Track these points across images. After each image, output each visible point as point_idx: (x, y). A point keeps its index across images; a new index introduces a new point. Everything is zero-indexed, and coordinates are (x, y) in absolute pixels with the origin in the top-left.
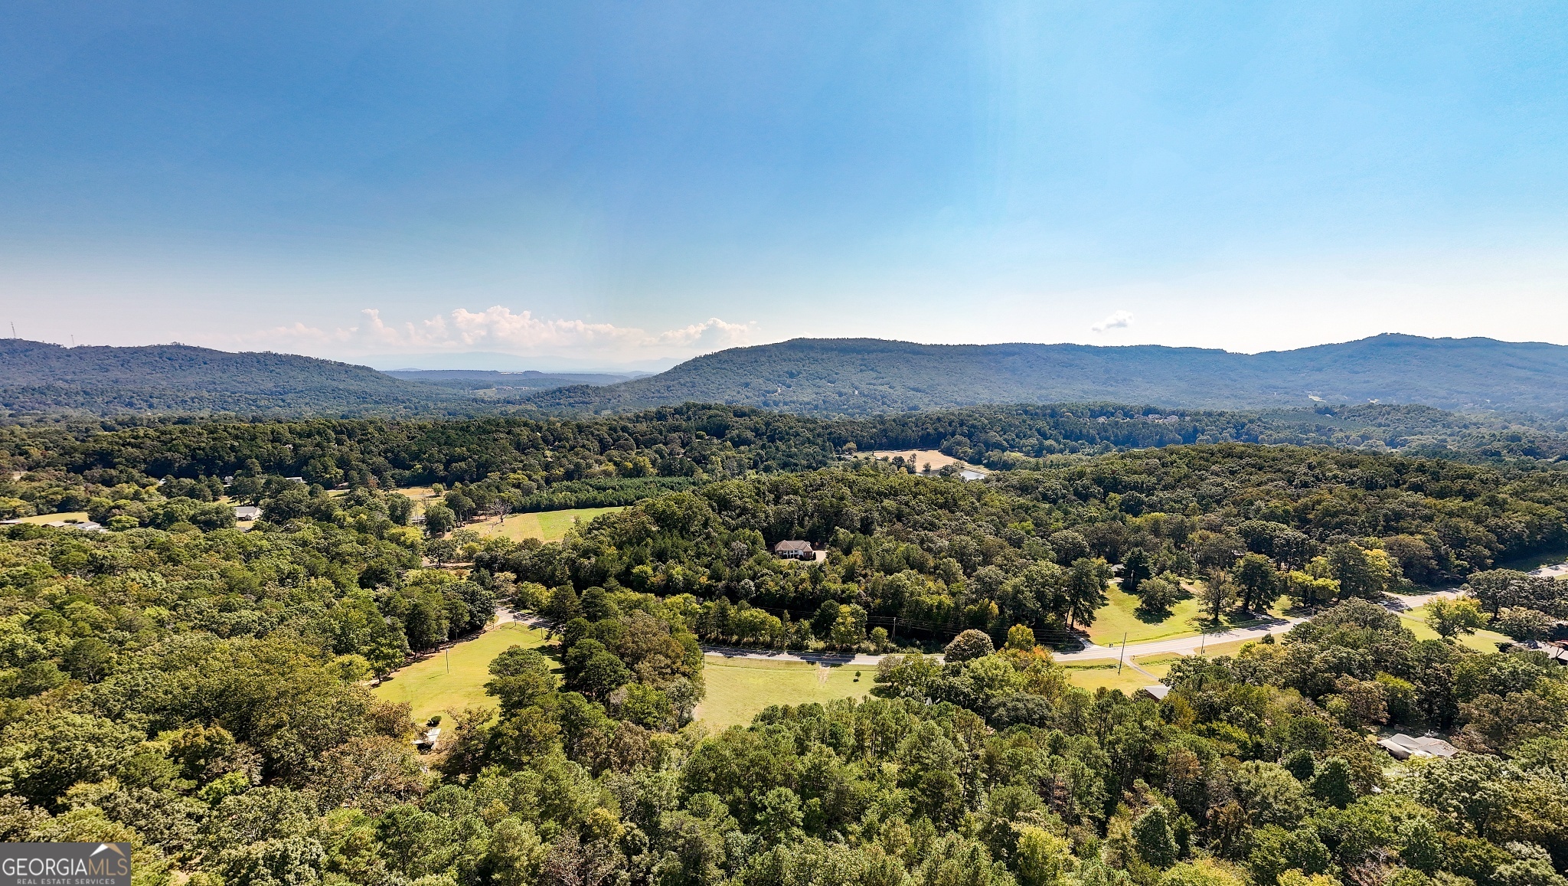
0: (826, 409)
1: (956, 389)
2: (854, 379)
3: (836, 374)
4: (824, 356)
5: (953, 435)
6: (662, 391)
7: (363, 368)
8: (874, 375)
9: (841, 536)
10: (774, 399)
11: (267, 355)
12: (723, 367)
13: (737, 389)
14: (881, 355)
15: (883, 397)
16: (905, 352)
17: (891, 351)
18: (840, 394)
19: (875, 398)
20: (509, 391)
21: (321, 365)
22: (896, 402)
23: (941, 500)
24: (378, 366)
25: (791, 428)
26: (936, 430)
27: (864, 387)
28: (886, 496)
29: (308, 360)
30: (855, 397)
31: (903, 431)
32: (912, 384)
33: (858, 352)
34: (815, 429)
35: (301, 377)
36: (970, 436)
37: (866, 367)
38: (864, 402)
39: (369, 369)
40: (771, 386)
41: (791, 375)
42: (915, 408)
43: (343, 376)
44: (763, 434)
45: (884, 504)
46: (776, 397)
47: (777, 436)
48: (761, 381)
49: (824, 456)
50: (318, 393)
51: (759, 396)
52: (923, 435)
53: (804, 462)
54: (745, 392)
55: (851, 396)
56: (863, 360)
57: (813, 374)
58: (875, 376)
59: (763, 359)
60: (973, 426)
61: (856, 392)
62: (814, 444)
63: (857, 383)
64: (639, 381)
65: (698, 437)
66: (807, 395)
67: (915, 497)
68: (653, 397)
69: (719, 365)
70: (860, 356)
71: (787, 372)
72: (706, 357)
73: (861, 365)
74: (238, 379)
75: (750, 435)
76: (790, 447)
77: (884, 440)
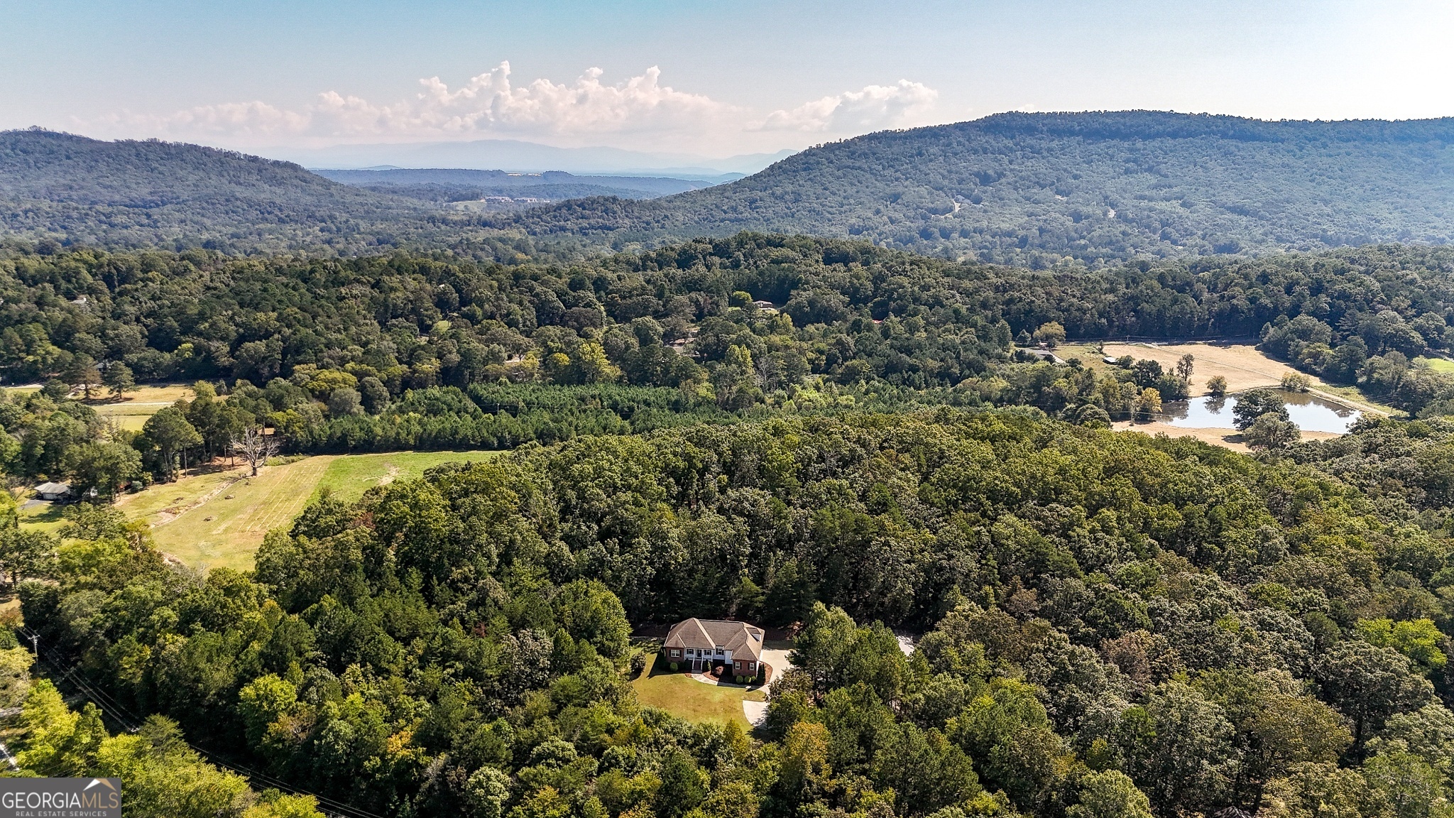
0: (1042, 246)
1: (1328, 210)
2: (1110, 188)
3: (1076, 177)
4: (1054, 144)
5: (1294, 312)
6: (741, 208)
7: (288, 165)
8: (1153, 179)
9: (825, 633)
10: (942, 224)
11: (151, 144)
12: (857, 164)
13: (875, 205)
14: (1170, 142)
15: (1165, 224)
16: (1224, 136)
17: (1190, 135)
18: (1077, 217)
19: (1148, 227)
20: (507, 203)
21: (223, 161)
22: (1192, 234)
23: (1174, 519)
24: (307, 163)
25: (925, 288)
26: (1253, 300)
27: (1128, 204)
28: (1012, 503)
29: (206, 152)
30: (1105, 224)
31: (1175, 301)
32: (1232, 198)
33: (1125, 137)
34: (977, 291)
35: (192, 179)
36: (1332, 318)
37: (1137, 164)
38: (1124, 233)
39: (294, 167)
40: (941, 201)
41: (985, 179)
42: (1231, 248)
43: (253, 178)
44: (866, 300)
45: (998, 527)
46: (946, 220)
47: (893, 304)
48: (923, 190)
49: (981, 352)
50: (205, 205)
51: (913, 219)
52: (1221, 312)
53: (933, 364)
54: (890, 211)
55: (1098, 220)
56: (1131, 150)
57: (1028, 178)
58: (1154, 181)
59: (934, 150)
60: (1344, 296)
61: (1112, 214)
62: (968, 323)
63: (1114, 197)
64: (708, 191)
65: (734, 302)
66: (1011, 218)
67: (1093, 511)
68: (722, 220)
69: (850, 162)
70: (1126, 145)
71: (977, 175)
72: (829, 147)
73: (1127, 161)
74: (106, 182)
75: (836, 300)
76: (913, 329)
77: (1131, 319)
